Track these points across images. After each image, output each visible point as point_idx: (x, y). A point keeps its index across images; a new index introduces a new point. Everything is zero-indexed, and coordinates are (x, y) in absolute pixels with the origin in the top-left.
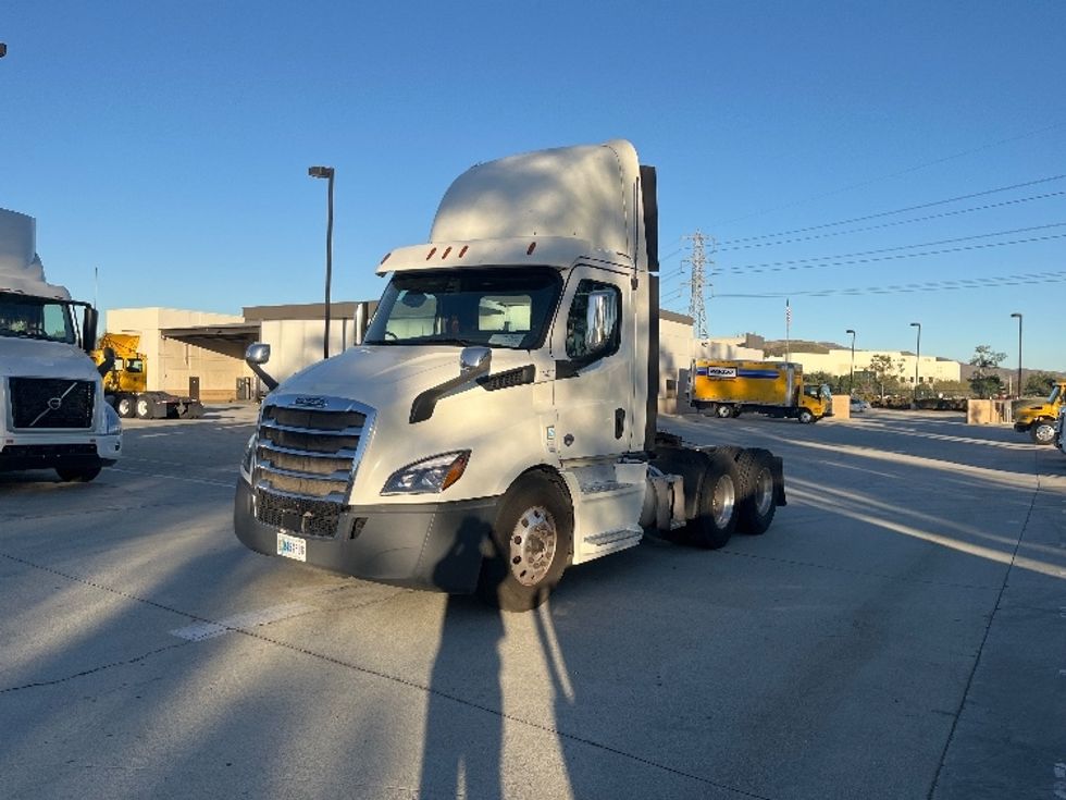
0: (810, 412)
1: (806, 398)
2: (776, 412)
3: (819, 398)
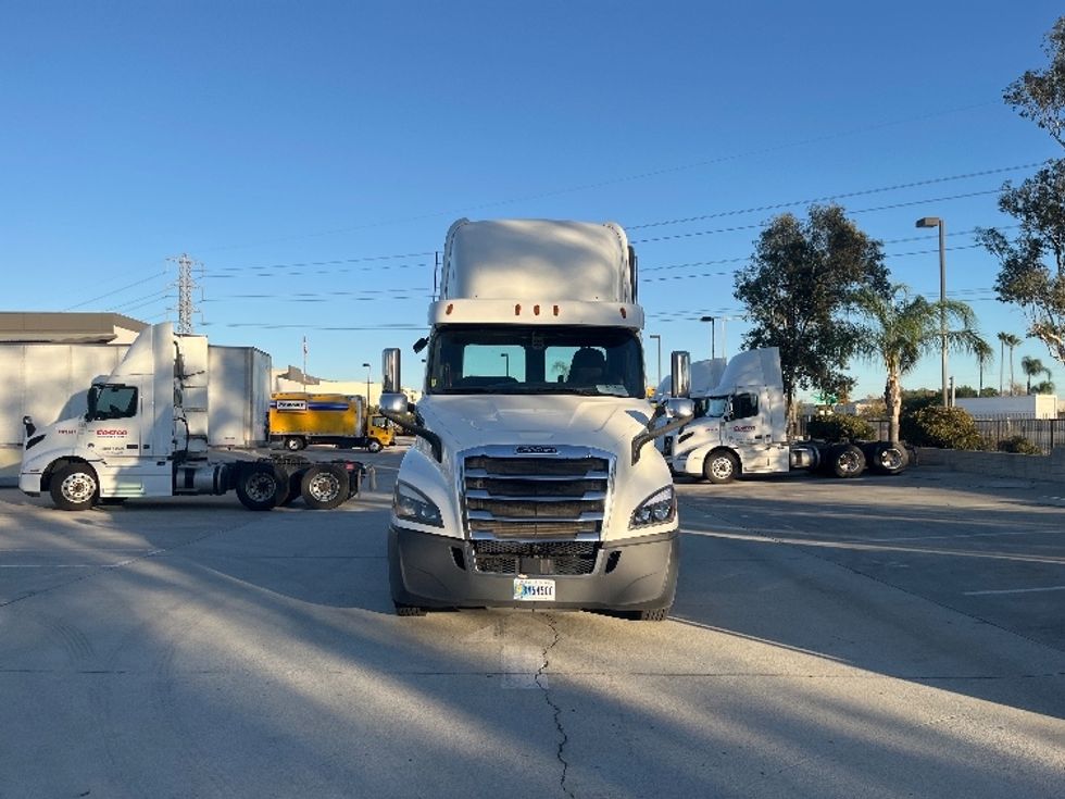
0: (378, 441)
1: (373, 428)
2: (344, 443)
3: (385, 429)
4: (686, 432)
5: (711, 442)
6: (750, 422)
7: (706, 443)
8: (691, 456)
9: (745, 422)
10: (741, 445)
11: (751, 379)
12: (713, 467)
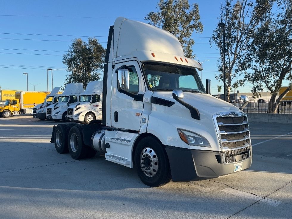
4: (78, 107)
5: (87, 110)
6: (98, 104)
7: (85, 111)
8: (80, 115)
9: (96, 104)
10: (95, 111)
11: (97, 90)
12: (87, 118)
